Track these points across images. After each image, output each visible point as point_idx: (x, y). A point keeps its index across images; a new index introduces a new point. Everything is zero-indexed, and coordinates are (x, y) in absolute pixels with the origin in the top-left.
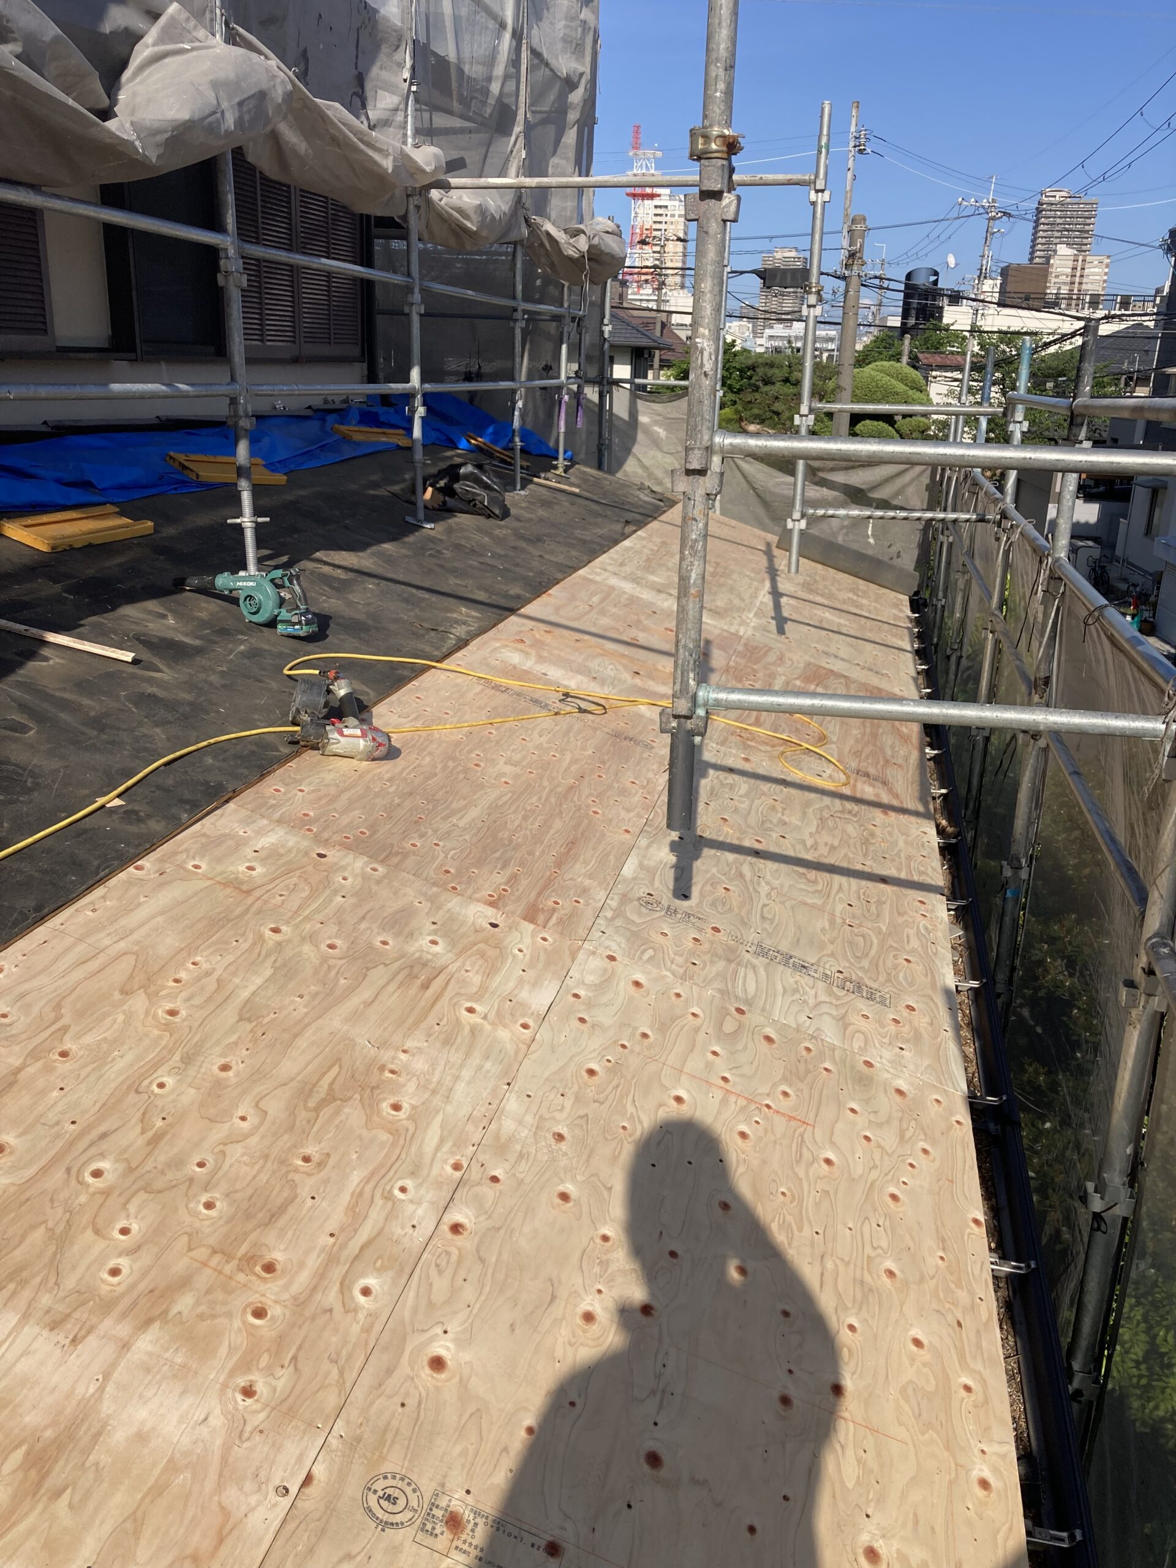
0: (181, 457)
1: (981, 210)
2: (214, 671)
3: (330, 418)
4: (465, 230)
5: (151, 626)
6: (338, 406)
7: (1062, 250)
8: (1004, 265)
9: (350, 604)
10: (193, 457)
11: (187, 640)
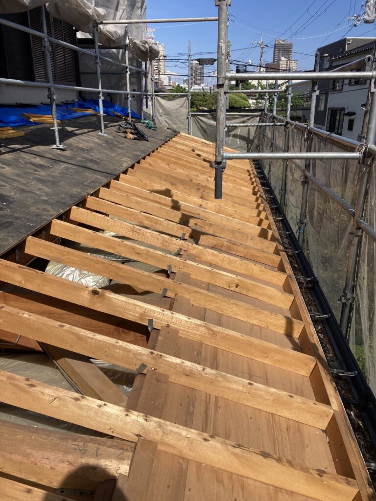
0: (27, 114)
1: (259, 45)
2: (56, 173)
3: (69, 106)
4: (112, 40)
5: (33, 160)
6: (70, 102)
7: (283, 59)
8: (267, 63)
9: (91, 156)
10: (31, 115)
11: (46, 164)
